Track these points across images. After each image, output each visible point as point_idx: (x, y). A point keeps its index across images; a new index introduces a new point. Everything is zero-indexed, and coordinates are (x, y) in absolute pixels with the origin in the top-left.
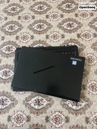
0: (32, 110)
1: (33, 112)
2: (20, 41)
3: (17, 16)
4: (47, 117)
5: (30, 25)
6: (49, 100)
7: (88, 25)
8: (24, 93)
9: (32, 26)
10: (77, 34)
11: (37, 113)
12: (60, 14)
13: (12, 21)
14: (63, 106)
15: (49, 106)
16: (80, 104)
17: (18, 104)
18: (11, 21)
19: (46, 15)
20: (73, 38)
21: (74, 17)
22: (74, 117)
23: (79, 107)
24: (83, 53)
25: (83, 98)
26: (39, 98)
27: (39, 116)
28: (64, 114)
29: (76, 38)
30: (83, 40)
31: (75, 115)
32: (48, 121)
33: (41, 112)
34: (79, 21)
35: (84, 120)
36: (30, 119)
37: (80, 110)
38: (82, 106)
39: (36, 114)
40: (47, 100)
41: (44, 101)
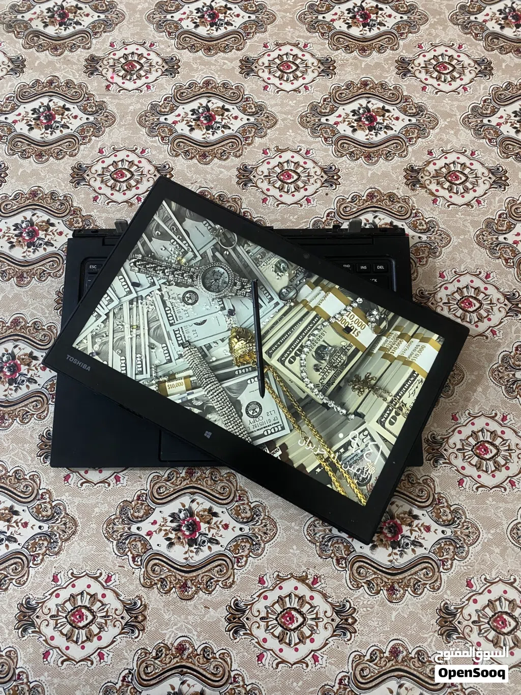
0: (153, 571)
1: (162, 580)
2: (94, 195)
3: (81, 55)
4: (236, 605)
5: (154, 106)
6: (249, 515)
8: (112, 480)
9: (161, 113)
10: (405, 170)
11: (184, 587)
12: (319, 55)
13: (51, 82)
14: (322, 550)
15: (250, 551)
16: (412, 538)
17: (75, 538)
18: (44, 80)
19: (240, 55)
20: (384, 187)
21: (391, 78)
22: (382, 604)
23: (409, 551)
24: (434, 268)
25: (431, 509)
26: (194, 506)
27: (189, 603)
28: (328, 591)
29: (402, 191)
30: (435, 201)
31: (384, 593)
32: (243, 626)
33: (205, 578)
34: (417, 99)
35: (433, 621)
36: (140, 618)
37: (413, 571)
38: (421, 546)
39: (174, 595)
40: (237, 515)
41: (219, 519)
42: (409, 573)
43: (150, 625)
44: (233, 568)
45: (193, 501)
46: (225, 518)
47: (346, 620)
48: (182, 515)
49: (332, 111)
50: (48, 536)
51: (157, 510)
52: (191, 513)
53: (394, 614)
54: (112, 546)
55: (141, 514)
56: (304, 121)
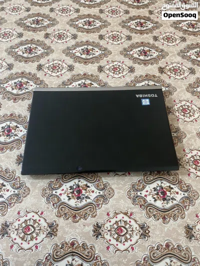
0: (62, 210)
1: (65, 214)
4: (97, 225)
5: (68, 48)
7: (178, 54)
10: (159, 68)
11: (75, 217)
12: (126, 35)
13: (32, 40)
14: (134, 202)
15: (103, 201)
16: (171, 197)
18: (29, 39)
19: (98, 34)
20: (151, 73)
22: (160, 224)
23: (170, 202)
24: (171, 99)
25: (178, 185)
26: (80, 183)
27: (77, 224)
28: (137, 219)
30: (170, 78)
31: (161, 220)
32: (100, 234)
33: (84, 214)
34: (161, 47)
35: (183, 232)
36: (55, 230)
37: (173, 210)
38: (175, 200)
39: (70, 220)
40: (97, 187)
41: (90, 189)
42: (171, 211)
43: (59, 233)
44: (96, 209)
45: (79, 181)
46: (93, 188)
47: (145, 231)
48: (75, 187)
49: (131, 50)
50: (17, 195)
51: (64, 185)
52: (78, 186)
53: (166, 229)
54: (44, 200)
55: (57, 187)
56: (121, 53)
